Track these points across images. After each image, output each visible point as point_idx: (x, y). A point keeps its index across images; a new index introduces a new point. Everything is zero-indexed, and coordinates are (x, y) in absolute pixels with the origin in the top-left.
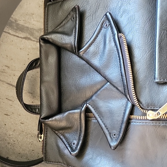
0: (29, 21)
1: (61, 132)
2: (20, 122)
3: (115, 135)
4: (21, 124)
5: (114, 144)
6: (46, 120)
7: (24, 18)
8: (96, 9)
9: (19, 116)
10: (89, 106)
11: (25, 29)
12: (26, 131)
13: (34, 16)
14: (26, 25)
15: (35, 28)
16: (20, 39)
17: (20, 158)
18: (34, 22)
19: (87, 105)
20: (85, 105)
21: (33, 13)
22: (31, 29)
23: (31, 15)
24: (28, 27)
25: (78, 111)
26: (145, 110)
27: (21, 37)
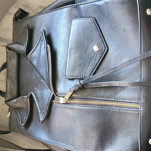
0: (6, 34)
1: (18, 110)
2: (2, 104)
3: (43, 113)
4: (3, 105)
5: (41, 119)
6: (7, 102)
7: (3, 33)
8: (40, 26)
9: (1, 99)
10: (33, 94)
11: (4, 39)
12: (6, 110)
13: (9, 31)
14: (5, 37)
15: (10, 39)
16: (1, 46)
17: (3, 128)
18: (9, 35)
19: (31, 92)
20: (30, 93)
21: (8, 29)
22: (8, 40)
23: (7, 30)
24: (5, 39)
25: (26, 97)
26: (59, 97)
27: (2, 46)
